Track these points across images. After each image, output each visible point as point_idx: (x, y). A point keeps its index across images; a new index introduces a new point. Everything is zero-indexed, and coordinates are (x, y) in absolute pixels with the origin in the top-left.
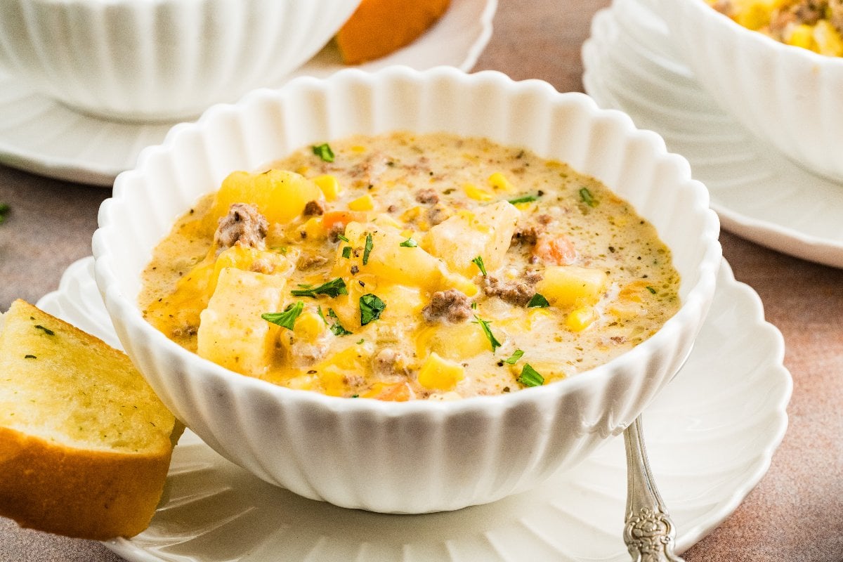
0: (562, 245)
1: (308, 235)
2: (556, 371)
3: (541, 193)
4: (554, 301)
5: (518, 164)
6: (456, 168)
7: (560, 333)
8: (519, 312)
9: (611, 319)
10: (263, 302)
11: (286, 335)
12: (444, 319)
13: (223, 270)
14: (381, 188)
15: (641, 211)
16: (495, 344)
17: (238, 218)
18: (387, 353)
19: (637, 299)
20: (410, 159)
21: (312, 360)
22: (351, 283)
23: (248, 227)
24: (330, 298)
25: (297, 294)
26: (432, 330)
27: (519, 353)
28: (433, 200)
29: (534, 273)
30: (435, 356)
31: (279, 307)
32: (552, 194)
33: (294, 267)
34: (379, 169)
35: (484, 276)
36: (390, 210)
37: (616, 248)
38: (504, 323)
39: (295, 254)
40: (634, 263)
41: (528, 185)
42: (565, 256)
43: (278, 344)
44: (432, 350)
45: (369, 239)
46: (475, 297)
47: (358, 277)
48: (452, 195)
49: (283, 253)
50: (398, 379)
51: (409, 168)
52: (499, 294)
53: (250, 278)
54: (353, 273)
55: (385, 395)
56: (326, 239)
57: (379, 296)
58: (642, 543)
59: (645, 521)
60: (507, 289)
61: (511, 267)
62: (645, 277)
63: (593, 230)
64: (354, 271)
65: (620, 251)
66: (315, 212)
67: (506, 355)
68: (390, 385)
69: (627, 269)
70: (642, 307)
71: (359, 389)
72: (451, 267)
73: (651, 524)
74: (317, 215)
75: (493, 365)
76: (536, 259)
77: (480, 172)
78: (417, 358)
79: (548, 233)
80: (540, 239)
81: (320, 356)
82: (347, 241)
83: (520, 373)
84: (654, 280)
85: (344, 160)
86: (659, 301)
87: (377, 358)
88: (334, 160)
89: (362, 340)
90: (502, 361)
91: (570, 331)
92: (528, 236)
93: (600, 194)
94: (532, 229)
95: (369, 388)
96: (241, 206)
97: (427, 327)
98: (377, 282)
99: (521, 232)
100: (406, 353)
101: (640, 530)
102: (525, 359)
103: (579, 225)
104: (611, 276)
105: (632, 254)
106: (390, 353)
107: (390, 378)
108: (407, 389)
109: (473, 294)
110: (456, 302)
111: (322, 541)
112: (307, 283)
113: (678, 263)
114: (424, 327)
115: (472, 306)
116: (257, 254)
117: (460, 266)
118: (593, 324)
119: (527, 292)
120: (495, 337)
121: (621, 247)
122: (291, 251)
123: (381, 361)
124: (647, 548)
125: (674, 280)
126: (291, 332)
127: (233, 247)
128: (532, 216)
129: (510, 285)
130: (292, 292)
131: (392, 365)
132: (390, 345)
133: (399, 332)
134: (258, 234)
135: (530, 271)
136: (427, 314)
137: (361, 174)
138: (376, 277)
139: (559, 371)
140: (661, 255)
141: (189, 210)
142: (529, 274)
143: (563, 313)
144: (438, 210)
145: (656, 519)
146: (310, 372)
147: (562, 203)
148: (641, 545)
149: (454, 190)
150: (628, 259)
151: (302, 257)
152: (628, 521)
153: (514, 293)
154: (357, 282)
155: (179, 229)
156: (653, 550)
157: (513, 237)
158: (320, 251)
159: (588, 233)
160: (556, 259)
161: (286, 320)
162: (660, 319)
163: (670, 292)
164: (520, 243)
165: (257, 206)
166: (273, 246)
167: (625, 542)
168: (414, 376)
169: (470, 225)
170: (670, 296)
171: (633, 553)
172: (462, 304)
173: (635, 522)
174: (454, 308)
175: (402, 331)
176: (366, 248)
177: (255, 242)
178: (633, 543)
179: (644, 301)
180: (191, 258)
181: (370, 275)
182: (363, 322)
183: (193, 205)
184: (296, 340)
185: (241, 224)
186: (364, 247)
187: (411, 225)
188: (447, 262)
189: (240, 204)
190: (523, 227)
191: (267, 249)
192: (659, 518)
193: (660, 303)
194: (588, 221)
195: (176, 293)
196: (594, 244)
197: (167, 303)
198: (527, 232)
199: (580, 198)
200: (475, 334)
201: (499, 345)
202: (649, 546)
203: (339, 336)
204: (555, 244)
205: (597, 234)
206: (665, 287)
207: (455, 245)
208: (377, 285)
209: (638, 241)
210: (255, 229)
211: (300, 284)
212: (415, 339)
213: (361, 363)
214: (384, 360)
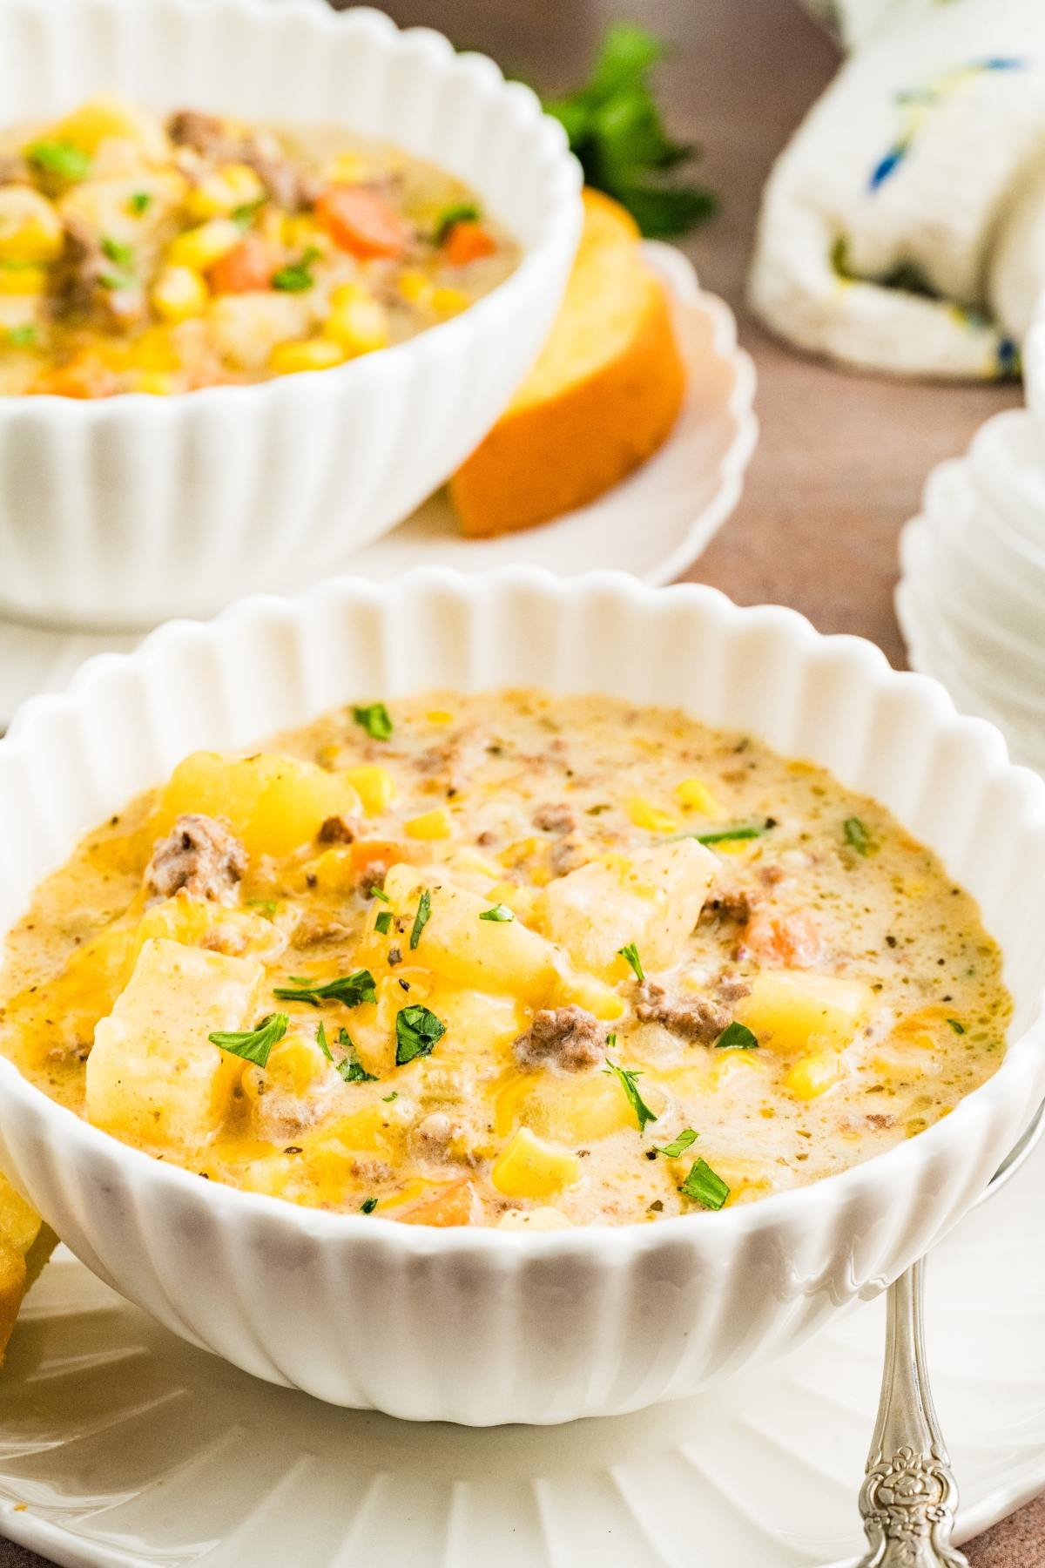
0: (797, 929)
1: (320, 881)
2: (754, 1177)
3: (771, 824)
4: (768, 1038)
5: (736, 764)
6: (619, 765)
7: (773, 1101)
8: (699, 1054)
9: (873, 1079)
10: (215, 1009)
11: (252, 1075)
12: (551, 1062)
13: (149, 942)
14: (471, 795)
15: (955, 870)
16: (645, 1115)
17: (188, 843)
18: (438, 1121)
19: (926, 1044)
20: (531, 741)
21: (295, 1126)
22: (386, 983)
23: (204, 863)
24: (344, 1009)
25: (285, 996)
26: (528, 1082)
27: (689, 1136)
28: (565, 826)
29: (737, 981)
30: (526, 1134)
31: (245, 1020)
32: (791, 825)
33: (286, 941)
34: (472, 760)
35: (640, 983)
36: (482, 840)
37: (900, 940)
38: (666, 1076)
39: (294, 915)
40: (929, 970)
41: (748, 806)
42: (800, 950)
43: (238, 1092)
44: (524, 1121)
45: (425, 901)
46: (618, 1021)
47: (401, 971)
48: (604, 817)
49: (268, 914)
50: (454, 1173)
51: (528, 760)
52: (663, 1019)
53: (196, 962)
54: (392, 962)
55: (426, 1203)
56: (352, 891)
57: (435, 1011)
58: (891, 1517)
59: (902, 1474)
60: (677, 1011)
61: (695, 965)
62: (948, 999)
63: (862, 899)
64: (394, 959)
65: (906, 945)
66: (338, 838)
67: (664, 1138)
68: (437, 1184)
69: (916, 981)
70: (933, 1058)
71: (379, 1187)
72: (577, 963)
73: (912, 1481)
74: (342, 843)
75: (636, 1156)
76: (744, 951)
77: (662, 774)
78: (495, 1136)
79: (774, 902)
80: (756, 914)
81: (312, 1120)
82: (386, 899)
83: (685, 1176)
84: (964, 1007)
85: (411, 739)
86: (969, 1048)
87: (417, 1130)
88: (392, 735)
89: (395, 1094)
90: (656, 1150)
91: (790, 1098)
92: (732, 908)
93: (881, 831)
94: (742, 895)
95: (398, 1187)
96: (196, 820)
97: (518, 1077)
98: (434, 983)
99: (720, 899)
100: (474, 1125)
101: (890, 1491)
102: (697, 1149)
103: (836, 890)
104: (884, 995)
105: (929, 952)
106: (443, 1123)
107: (439, 1170)
108: (467, 1194)
109: (614, 1016)
110: (576, 1032)
111: (303, 1464)
112: (307, 974)
113: (1012, 976)
114: (514, 1075)
115: (608, 1041)
116: (216, 915)
117: (594, 962)
118: (837, 1085)
119: (716, 1017)
120: (645, 1103)
121: (911, 937)
122: (284, 912)
123: (425, 1138)
124: (900, 1527)
125: (1002, 1009)
126: (261, 1070)
127: (174, 900)
128: (748, 866)
129: (685, 1002)
130: (276, 991)
131: (446, 1146)
132: (447, 1106)
133: (467, 1083)
134: (226, 876)
135: (730, 975)
136: (521, 1051)
137: (438, 767)
138: (431, 973)
139: (759, 1176)
140: (985, 958)
141: (109, 817)
142: (727, 982)
143: (783, 1062)
144: (570, 848)
145: (924, 1471)
146: (289, 1150)
147: (808, 845)
148: (888, 1521)
149: (607, 807)
150: (918, 961)
151: (303, 924)
152: (871, 1472)
153: (691, 1020)
154: (395, 981)
155: (84, 852)
156: (909, 1533)
157: (703, 908)
158: (339, 914)
159: (850, 906)
160: (783, 954)
161: (251, 1048)
162: (965, 1083)
163: (991, 1033)
164: (718, 920)
165: (228, 821)
166: (253, 898)
167: (861, 1511)
168: (484, 1170)
169: (621, 882)
170: (990, 1039)
171: (872, 1535)
172: (588, 1036)
173: (884, 1475)
174: (572, 1043)
175: (470, 1080)
176: (418, 917)
177: (216, 890)
178: (875, 1516)
179: (938, 1047)
180: (102, 910)
181: (422, 970)
182: (400, 1059)
183: (117, 810)
184: (270, 1087)
185: (193, 855)
186: (414, 914)
187: (518, 872)
188: (570, 952)
189: (194, 816)
190: (727, 888)
191: (240, 905)
192: (929, 1470)
193: (969, 1052)
194: (854, 882)
195: (64, 977)
196: (860, 928)
197: (45, 997)
198: (731, 899)
199: (842, 837)
200: (607, 1096)
201: (653, 1119)
202: (904, 1524)
203: (353, 1082)
204: (782, 927)
205: (867, 910)
206: (983, 1021)
207: (588, 919)
208: (432, 987)
209: (943, 927)
210: (220, 866)
211: (294, 975)
212: (494, 1098)
213: (390, 1138)
214: (430, 1135)
